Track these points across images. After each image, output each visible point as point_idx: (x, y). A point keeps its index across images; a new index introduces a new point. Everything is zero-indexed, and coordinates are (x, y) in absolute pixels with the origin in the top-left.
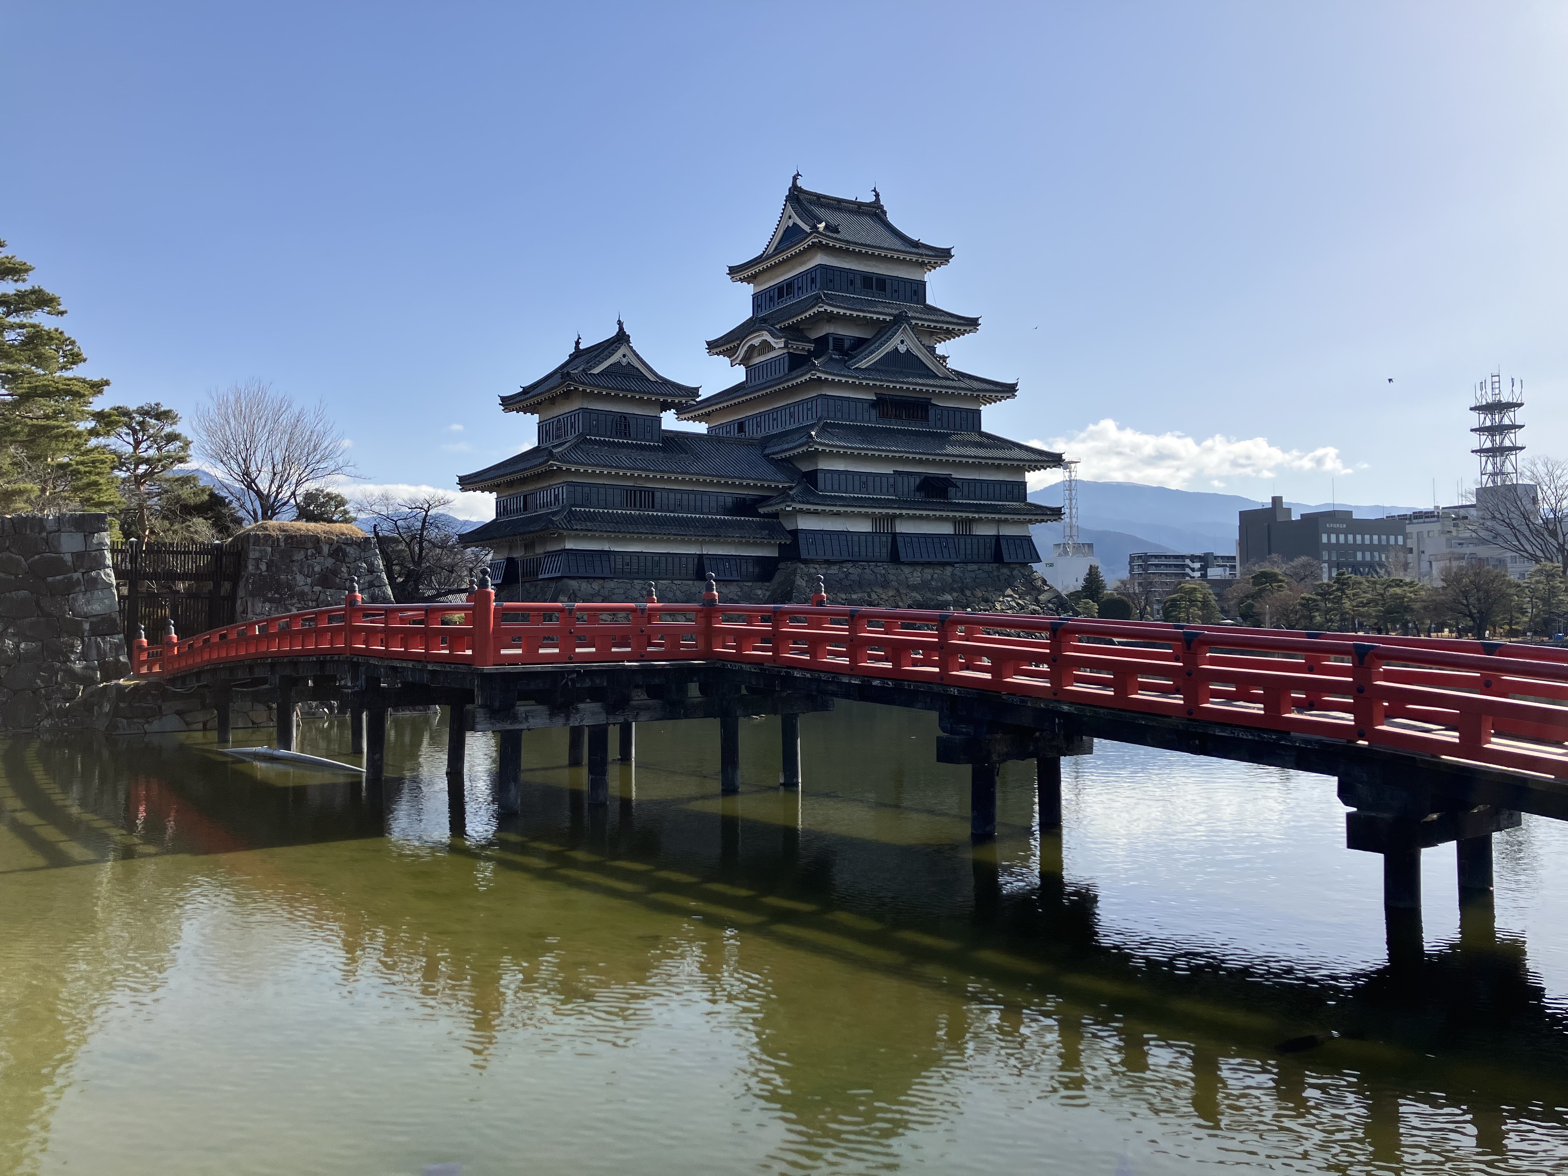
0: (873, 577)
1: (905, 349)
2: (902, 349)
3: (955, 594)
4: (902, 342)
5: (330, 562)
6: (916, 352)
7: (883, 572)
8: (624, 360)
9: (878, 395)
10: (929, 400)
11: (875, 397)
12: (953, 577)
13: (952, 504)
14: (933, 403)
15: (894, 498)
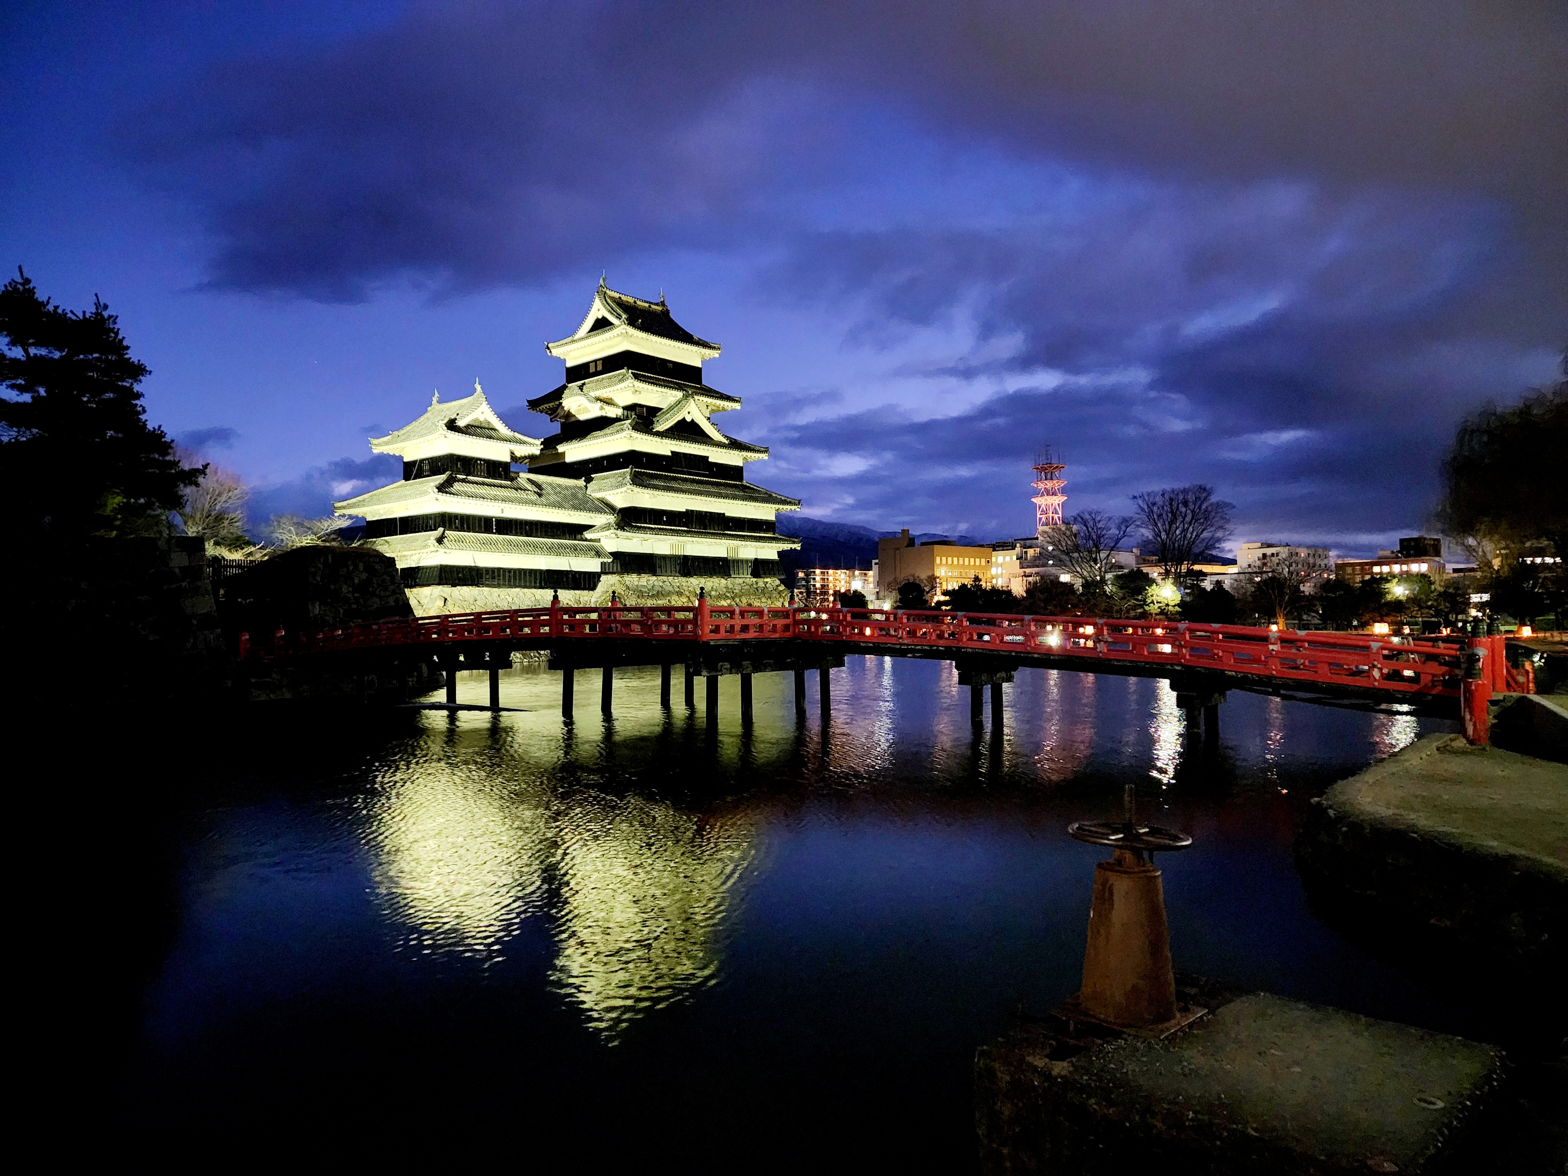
0: (671, 589)
1: (691, 419)
2: (688, 418)
3: (729, 601)
4: (689, 413)
5: (364, 576)
6: (697, 421)
7: (678, 584)
8: (483, 416)
9: (672, 452)
10: (708, 457)
11: (670, 454)
12: (727, 587)
13: (726, 534)
14: (710, 460)
15: (686, 529)
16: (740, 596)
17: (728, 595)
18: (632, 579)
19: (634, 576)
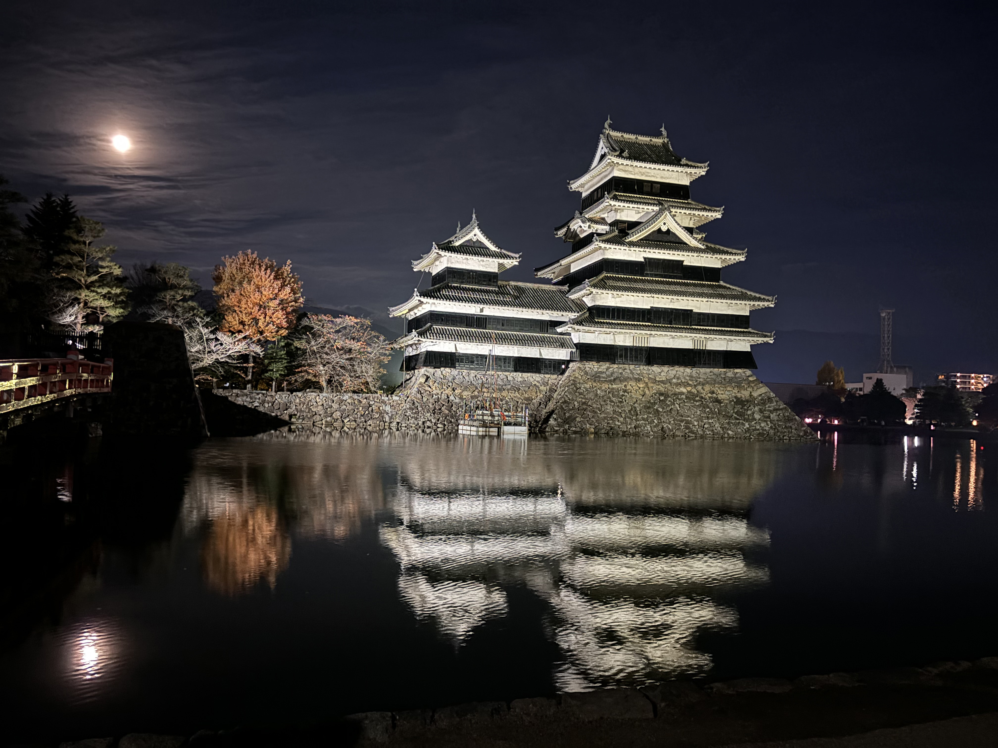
0: (630, 375)
1: (666, 229)
2: (664, 229)
3: (689, 389)
4: (665, 224)
6: (673, 230)
7: (639, 372)
8: (475, 237)
9: (645, 258)
10: (683, 261)
11: (643, 260)
12: (691, 376)
13: (692, 329)
14: (685, 263)
15: (650, 324)
16: (703, 385)
17: (690, 383)
18: (593, 366)
19: (594, 363)
